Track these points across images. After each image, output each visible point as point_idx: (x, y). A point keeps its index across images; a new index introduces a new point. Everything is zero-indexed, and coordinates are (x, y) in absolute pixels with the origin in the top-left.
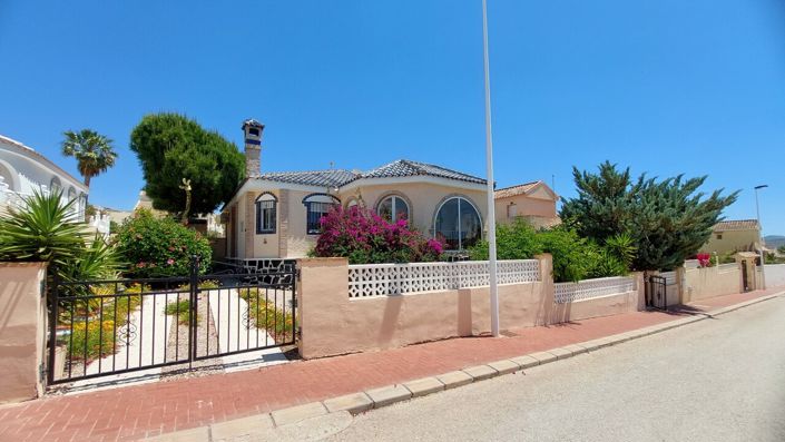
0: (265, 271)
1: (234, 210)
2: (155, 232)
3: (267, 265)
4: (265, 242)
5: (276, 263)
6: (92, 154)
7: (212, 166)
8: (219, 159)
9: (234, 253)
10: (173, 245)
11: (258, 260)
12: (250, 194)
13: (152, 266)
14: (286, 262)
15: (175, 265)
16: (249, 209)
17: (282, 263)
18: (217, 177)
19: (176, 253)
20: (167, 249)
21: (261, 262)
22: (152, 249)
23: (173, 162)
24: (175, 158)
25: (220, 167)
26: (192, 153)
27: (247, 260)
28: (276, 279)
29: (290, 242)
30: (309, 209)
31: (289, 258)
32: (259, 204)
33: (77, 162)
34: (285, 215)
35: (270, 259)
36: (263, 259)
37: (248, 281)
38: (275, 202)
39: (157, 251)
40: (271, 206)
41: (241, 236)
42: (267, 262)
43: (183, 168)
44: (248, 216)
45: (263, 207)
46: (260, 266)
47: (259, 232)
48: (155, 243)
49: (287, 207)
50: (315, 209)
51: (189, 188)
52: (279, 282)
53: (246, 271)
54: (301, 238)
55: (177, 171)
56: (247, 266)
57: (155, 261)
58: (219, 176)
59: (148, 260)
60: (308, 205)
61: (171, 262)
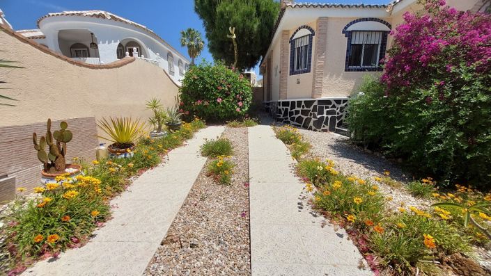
0: (297, 112)
1: (269, 61)
2: (207, 72)
3: (299, 106)
4: (298, 83)
5: (308, 103)
6: (193, 43)
7: (251, 14)
8: (258, 7)
9: (269, 97)
10: (221, 85)
11: (290, 100)
12: (285, 32)
13: (206, 103)
14: (320, 102)
15: (223, 103)
16: (283, 50)
17: (316, 103)
18: (256, 25)
19: (222, 92)
20: (217, 89)
21: (293, 103)
22: (205, 89)
23: (222, 14)
24: (223, 10)
25: (258, 14)
26: (236, 4)
27: (281, 101)
28: (308, 120)
29: (325, 80)
30: (350, 39)
31: (323, 97)
32: (293, 42)
33: (187, 50)
34: (323, 49)
35: (303, 100)
36: (296, 100)
37: (281, 120)
38: (311, 37)
39: (208, 90)
40: (306, 42)
41: (276, 79)
42: (300, 103)
43: (230, 19)
44: (283, 57)
45: (298, 45)
46: (293, 107)
47: (292, 73)
48: (207, 83)
49: (325, 39)
50: (357, 40)
51: (235, 37)
52: (311, 124)
53: (280, 111)
54: (338, 76)
55: (225, 21)
56: (281, 107)
57: (208, 99)
58: (258, 23)
59: (203, 99)
60: (349, 34)
61: (219, 100)
